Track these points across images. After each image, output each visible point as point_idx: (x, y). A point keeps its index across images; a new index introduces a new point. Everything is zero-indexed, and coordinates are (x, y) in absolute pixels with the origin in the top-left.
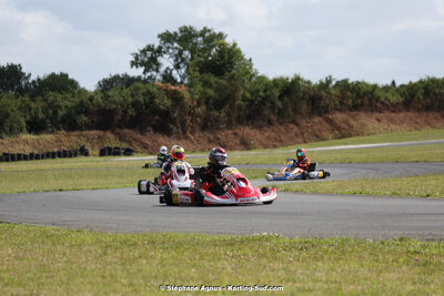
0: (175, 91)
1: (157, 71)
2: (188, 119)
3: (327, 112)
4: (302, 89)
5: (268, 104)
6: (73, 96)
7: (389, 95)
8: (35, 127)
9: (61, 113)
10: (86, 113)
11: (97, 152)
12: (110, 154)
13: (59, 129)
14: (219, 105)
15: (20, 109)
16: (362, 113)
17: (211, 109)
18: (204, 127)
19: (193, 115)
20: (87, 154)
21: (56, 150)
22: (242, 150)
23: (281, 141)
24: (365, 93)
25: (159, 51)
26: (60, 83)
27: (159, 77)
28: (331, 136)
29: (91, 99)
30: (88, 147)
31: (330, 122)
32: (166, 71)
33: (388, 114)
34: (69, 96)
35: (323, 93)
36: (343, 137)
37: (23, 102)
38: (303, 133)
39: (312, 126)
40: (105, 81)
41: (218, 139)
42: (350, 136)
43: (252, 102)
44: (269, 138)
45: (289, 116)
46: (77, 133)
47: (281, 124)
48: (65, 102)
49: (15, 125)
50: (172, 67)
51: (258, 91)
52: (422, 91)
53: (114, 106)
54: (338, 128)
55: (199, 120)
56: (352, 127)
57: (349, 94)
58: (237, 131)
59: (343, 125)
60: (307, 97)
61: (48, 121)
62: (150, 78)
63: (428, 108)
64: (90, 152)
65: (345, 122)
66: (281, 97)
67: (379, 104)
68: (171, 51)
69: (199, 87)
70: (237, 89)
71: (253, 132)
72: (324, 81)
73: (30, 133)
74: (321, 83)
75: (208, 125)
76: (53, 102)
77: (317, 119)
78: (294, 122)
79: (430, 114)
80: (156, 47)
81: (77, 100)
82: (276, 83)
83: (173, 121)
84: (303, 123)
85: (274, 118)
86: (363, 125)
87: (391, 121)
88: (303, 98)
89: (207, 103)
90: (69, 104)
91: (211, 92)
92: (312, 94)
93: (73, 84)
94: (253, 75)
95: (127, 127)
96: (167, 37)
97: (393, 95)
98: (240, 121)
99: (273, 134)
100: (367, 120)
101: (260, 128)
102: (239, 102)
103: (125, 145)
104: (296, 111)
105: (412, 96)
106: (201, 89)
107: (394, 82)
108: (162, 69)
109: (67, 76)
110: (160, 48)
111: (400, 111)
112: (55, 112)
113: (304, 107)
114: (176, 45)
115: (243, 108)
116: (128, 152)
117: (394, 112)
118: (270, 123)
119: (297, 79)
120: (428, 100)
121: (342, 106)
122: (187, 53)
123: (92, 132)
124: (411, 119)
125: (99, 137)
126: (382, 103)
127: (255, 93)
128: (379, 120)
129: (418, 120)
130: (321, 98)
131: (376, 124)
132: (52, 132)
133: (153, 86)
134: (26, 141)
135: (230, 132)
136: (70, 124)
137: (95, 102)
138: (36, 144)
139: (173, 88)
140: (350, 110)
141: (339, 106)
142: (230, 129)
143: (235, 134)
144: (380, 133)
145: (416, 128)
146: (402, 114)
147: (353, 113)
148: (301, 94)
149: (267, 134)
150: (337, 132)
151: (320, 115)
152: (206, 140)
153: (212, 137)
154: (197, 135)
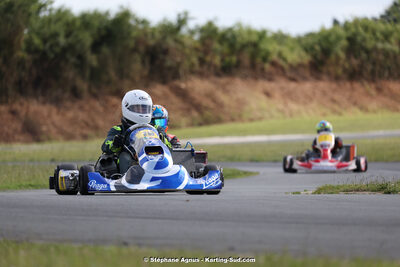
3: (176, 76)
4: (134, 34)
5: (73, 60)
16: (238, 81)
22: (27, 142)
24: (244, 46)
28: (184, 121)
31: (183, 95)
33: (283, 83)
35: (170, 42)
36: (206, 122)
42: (218, 121)
43: (44, 53)
44: (73, 122)
45: (109, 82)
47: (95, 96)
51: (55, 35)
52: (344, 43)
54: (198, 107)
56: (220, 105)
57: (216, 46)
58: (17, 106)
59: (206, 102)
60: (142, 49)
63: (353, 75)
65: (210, 95)
66: (96, 47)
67: (267, 66)
70: (18, 30)
71: (44, 109)
74: (168, 24)
79: (357, 85)
82: (87, 20)
85: (83, 85)
86: (241, 103)
87: (289, 96)
88: (135, 50)
92: (151, 42)
97: (292, 49)
98: (21, 89)
99: (82, 116)
100: (246, 93)
101: (57, 102)
102: (21, 54)
104: (123, 74)
105: (327, 52)
111: (305, 79)
113: (137, 67)
115: (27, 65)
117: (293, 80)
118: (76, 94)
119: (124, 16)
120: (355, 62)
121: (204, 68)
124: (324, 93)
126: (274, 64)
128: (268, 94)
129: (337, 97)
130: (166, 52)
131: (263, 102)
135: (3, 108)
140: (218, 75)
141: (197, 67)
142: (7, 102)
143: (14, 113)
144: (272, 117)
145: (334, 112)
146: (307, 86)
147: (223, 80)
148: (132, 44)
149: (70, 114)
150: (195, 114)
151: (164, 82)
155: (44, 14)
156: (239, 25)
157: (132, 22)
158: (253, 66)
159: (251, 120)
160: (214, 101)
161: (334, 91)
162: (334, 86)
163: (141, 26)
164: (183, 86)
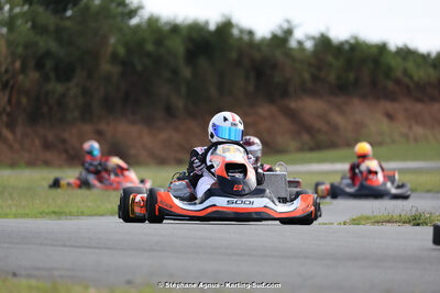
3: (285, 94)
7: (410, 65)
14: (64, 72)
16: (356, 101)
17: (46, 78)
18: (35, 117)
28: (293, 145)
31: (292, 115)
33: (408, 104)
35: (279, 54)
36: (318, 147)
41: (64, 141)
42: (332, 145)
44: (167, 144)
54: (309, 130)
55: (24, 100)
56: (335, 128)
57: (330, 59)
58: (103, 126)
59: (319, 124)
60: (246, 62)
65: (323, 117)
67: (390, 85)
72: (279, 33)
74: (275, 37)
77: (265, 110)
85: (179, 103)
87: (416, 119)
88: (238, 63)
89: (39, 65)
92: (257, 56)
94: (132, 13)
97: (419, 66)
98: (109, 106)
99: (176, 137)
101: (149, 122)
102: (106, 67)
104: (224, 89)
111: (433, 99)
113: (240, 83)
117: (419, 100)
118: (170, 112)
119: (226, 27)
126: (398, 82)
128: (390, 117)
130: (274, 66)
131: (385, 125)
135: (88, 128)
140: (333, 93)
141: (310, 84)
143: (99, 133)
144: (393, 142)
146: (436, 107)
147: (340, 100)
148: (234, 55)
149: (163, 136)
150: (306, 137)
151: (272, 100)
152: (37, 142)
153: (50, 136)
154: (19, 130)
156: (356, 38)
157: (235, 32)
158: (374, 83)
160: (328, 123)
163: (246, 37)
164: (293, 105)
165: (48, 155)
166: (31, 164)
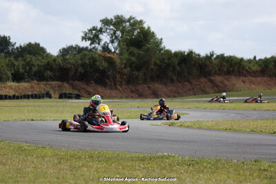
0: (110, 57)
1: (99, 44)
2: (118, 76)
3: (210, 75)
4: (194, 59)
5: (171, 69)
6: (43, 58)
7: (251, 65)
8: (17, 77)
9: (34, 69)
10: (51, 70)
11: (57, 96)
12: (66, 97)
13: (32, 80)
14: (138, 68)
15: (8, 65)
16: (233, 77)
17: (133, 71)
18: (128, 82)
19: (121, 73)
20: (50, 97)
21: (30, 93)
22: (153, 98)
23: (179, 93)
24: (235, 64)
25: (101, 31)
26: (34, 50)
27: (100, 48)
28: (212, 91)
29: (55, 60)
30: (51, 92)
31: (212, 81)
32: (104, 44)
33: (250, 78)
34: (40, 58)
35: (208, 62)
37: (10, 61)
38: (193, 89)
39: (199, 84)
40: (64, 49)
41: (138, 90)
43: (160, 66)
44: (171, 91)
45: (185, 77)
46: (44, 82)
47: (179, 81)
48: (37, 62)
49: (4, 76)
50: (108, 42)
51: (164, 59)
52: (273, 63)
53: (69, 66)
54: (217, 86)
55: (125, 77)
56: (226, 85)
57: (225, 63)
58: (150, 85)
59: (221, 85)
60: (197, 64)
61: (26, 74)
62: (94, 48)
64: (53, 95)
65: (222, 82)
66: (179, 64)
67: (244, 71)
68: (108, 31)
69: (126, 56)
70: (151, 58)
71: (160, 86)
72: (209, 55)
73: (13, 81)
74: (207, 56)
75: (131, 81)
76: (29, 62)
77: (203, 80)
78: (188, 81)
80: (98, 28)
81: (45, 61)
83: (108, 77)
84: (194, 82)
85: (175, 78)
86: (233, 85)
87: (252, 82)
88: (194, 65)
89: (131, 66)
90: (40, 63)
91: (133, 59)
92: (201, 63)
93: (43, 50)
94: (162, 49)
95: (78, 80)
96: (106, 22)
97: (254, 66)
98: (152, 79)
99: (174, 89)
100: (237, 82)
101: (165, 84)
102: (152, 66)
103: (76, 92)
104: (190, 74)
105: (266, 67)
106: (128, 57)
107: (255, 57)
108: (102, 43)
109: (39, 45)
110: (101, 28)
111: (258, 76)
112: (30, 69)
113: (195, 71)
114: (112, 27)
115: (155, 70)
116: (78, 97)
117: (254, 77)
118: (172, 81)
119: (191, 53)
121: (220, 71)
122: (118, 33)
123: (54, 83)
124: (265, 82)
125: (59, 86)
126: (247, 70)
127: (162, 60)
128: (244, 82)
129: (270, 83)
130: (206, 66)
131: (242, 84)
132: (28, 82)
133: (96, 53)
134: (11, 87)
135: (145, 86)
136: (40, 76)
137: (57, 62)
138: (17, 89)
139: (109, 55)
140: (225, 75)
141: (218, 72)
142: (146, 84)
143: (149, 87)
144: (245, 90)
145: (269, 89)
146: (259, 79)
147: (227, 77)
148: (193, 63)
149: (170, 88)
150: (216, 89)
151: (205, 77)
152: (129, 91)
153: (133, 88)
154: (123, 87)
155: (162, 52)
156: (234, 57)
157: (194, 55)
158: (239, 72)
159: (237, 91)
161: (269, 81)
162: (269, 79)
163: (197, 56)
164: (212, 78)
165: (133, 95)
166: (127, 97)
